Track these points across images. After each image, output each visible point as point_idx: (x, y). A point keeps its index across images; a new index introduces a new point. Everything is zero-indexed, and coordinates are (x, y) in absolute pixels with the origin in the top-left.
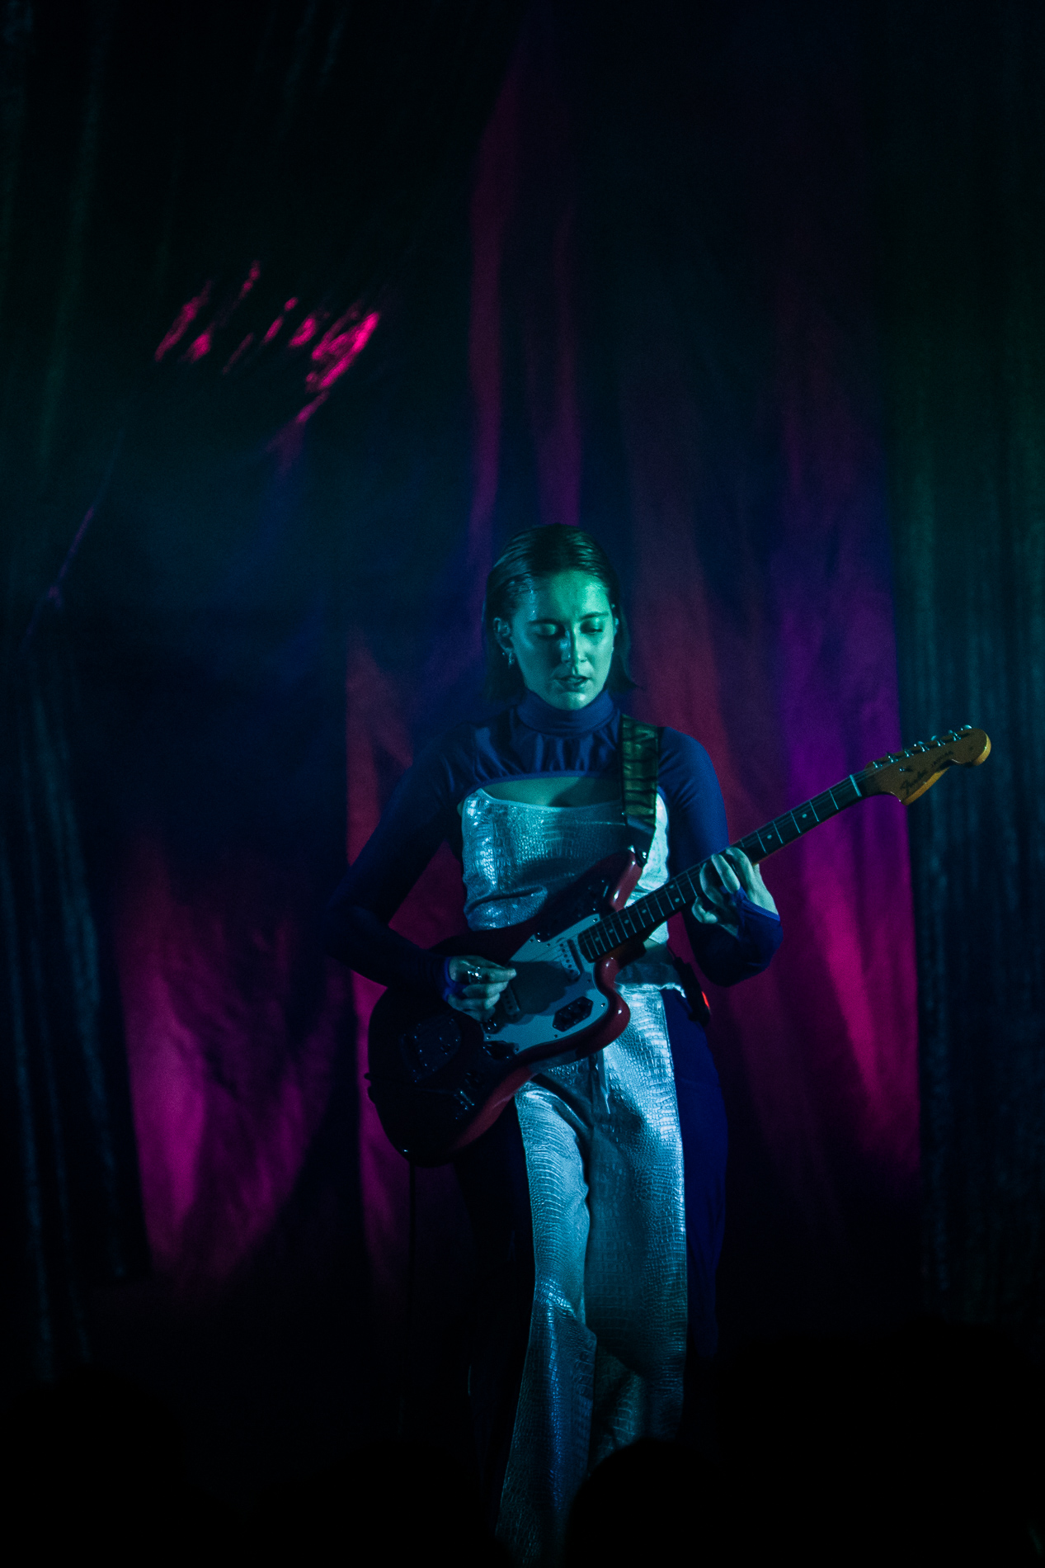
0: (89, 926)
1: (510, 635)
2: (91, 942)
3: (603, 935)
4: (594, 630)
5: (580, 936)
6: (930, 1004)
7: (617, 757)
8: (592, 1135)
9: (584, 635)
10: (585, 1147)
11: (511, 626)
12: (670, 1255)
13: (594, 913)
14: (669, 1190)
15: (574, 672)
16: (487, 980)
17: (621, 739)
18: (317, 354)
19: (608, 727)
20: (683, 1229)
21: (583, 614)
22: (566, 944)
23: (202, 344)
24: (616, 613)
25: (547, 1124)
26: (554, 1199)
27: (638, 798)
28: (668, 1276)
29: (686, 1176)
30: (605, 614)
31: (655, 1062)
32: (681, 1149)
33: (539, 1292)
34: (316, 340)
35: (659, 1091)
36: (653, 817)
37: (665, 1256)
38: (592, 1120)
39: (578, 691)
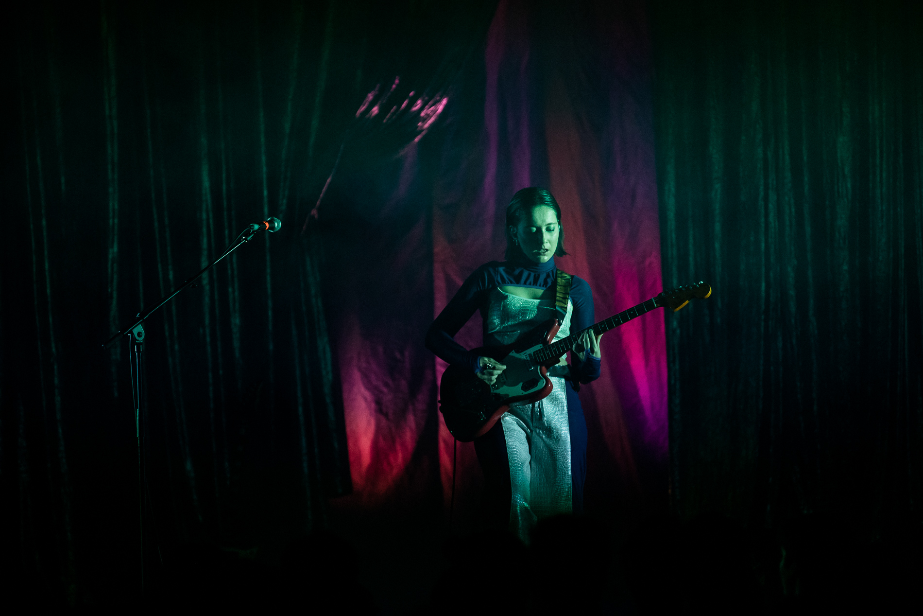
0: (328, 349)
1: (517, 232)
2: (329, 355)
3: (544, 353)
4: (551, 230)
5: (534, 353)
6: (673, 382)
7: (555, 283)
8: (532, 434)
9: (547, 232)
10: (529, 439)
11: (517, 229)
12: (565, 484)
13: (541, 343)
14: (565, 458)
15: (543, 247)
16: (494, 368)
17: (556, 277)
18: (422, 114)
19: (552, 271)
20: (570, 473)
21: (547, 223)
22: (528, 356)
23: (375, 110)
24: (559, 223)
25: (514, 430)
26: (518, 461)
27: (561, 299)
28: (564, 492)
29: (572, 451)
30: (556, 223)
31: (560, 404)
32: (570, 440)
33: (513, 500)
34: (422, 109)
35: (561, 416)
36: (566, 308)
37: (563, 484)
38: (532, 428)
39: (544, 255)
